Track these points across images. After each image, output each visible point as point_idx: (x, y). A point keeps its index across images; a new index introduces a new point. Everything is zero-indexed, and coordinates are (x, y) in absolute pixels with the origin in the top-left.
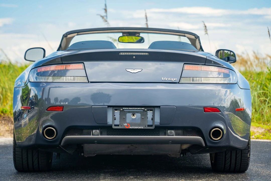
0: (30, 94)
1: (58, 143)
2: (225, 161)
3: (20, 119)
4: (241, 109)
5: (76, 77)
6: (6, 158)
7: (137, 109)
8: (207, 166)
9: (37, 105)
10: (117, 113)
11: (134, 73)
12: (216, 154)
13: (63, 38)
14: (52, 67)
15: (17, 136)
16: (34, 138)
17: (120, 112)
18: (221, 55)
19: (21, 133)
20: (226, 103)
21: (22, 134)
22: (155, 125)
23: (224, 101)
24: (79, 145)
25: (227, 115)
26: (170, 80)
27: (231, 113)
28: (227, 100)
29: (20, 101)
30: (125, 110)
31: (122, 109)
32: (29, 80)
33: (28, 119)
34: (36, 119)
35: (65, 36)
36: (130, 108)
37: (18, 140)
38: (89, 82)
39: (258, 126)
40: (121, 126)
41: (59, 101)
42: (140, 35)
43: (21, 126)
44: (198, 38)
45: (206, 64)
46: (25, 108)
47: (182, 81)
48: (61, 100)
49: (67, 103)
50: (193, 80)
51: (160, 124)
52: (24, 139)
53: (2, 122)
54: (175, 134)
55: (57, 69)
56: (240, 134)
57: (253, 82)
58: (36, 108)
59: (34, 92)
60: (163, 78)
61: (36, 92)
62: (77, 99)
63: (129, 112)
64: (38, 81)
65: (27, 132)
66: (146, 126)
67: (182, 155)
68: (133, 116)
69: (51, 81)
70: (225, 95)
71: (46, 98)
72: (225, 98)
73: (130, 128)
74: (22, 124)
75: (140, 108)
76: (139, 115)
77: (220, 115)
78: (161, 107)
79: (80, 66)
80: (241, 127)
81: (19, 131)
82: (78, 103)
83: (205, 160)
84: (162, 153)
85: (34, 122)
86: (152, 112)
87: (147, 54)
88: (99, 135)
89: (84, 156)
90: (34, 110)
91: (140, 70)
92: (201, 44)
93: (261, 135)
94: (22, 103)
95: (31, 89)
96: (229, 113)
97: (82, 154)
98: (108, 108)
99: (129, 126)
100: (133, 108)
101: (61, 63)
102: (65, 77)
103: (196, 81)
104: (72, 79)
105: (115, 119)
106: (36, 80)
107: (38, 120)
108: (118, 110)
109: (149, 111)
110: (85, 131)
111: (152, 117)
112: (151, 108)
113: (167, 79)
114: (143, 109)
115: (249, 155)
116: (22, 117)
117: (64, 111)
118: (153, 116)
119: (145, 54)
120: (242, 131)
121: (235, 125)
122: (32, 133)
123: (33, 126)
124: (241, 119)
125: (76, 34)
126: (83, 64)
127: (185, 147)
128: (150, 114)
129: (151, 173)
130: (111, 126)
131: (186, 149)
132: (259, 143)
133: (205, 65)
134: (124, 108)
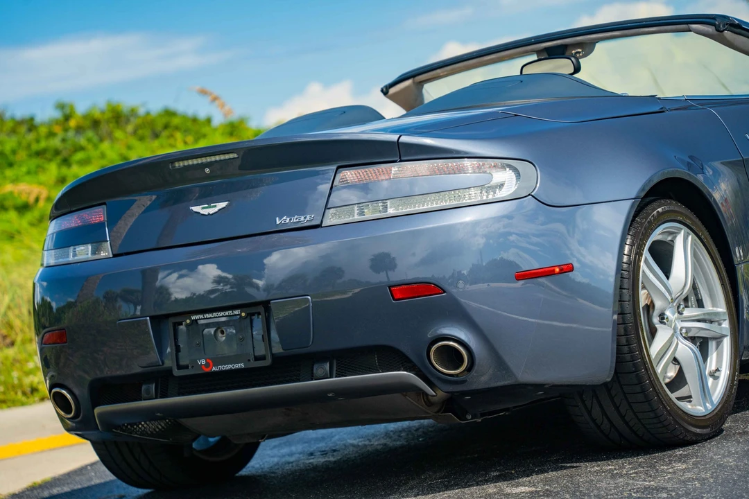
5: (90, 245)
7: (223, 316)
11: (209, 214)
22: (272, 355)
26: (297, 220)
30: (197, 322)
31: (188, 321)
36: (207, 316)
38: (114, 256)
40: (193, 367)
45: (403, 159)
47: (329, 219)
50: (361, 212)
51: (283, 350)
60: (278, 219)
63: (209, 326)
73: (214, 369)
75: (231, 312)
78: (271, 302)
87: (232, 156)
91: (224, 205)
99: (211, 364)
100: (215, 314)
102: (72, 249)
103: (370, 213)
104: (84, 252)
108: (183, 324)
109: (256, 315)
112: (258, 308)
113: (288, 221)
114: (236, 312)
118: (264, 329)
126: (105, 206)
133: (401, 161)
134: (193, 318)
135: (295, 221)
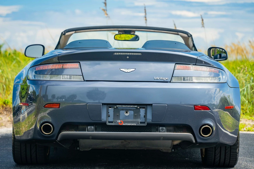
0: (28, 90)
1: (54, 138)
2: (215, 156)
3: (18, 114)
4: (231, 107)
5: (72, 76)
6: (6, 149)
7: (130, 107)
8: (198, 160)
9: (35, 101)
10: (111, 110)
11: (127, 72)
12: (206, 150)
13: (62, 35)
14: (49, 65)
15: (16, 130)
16: (32, 133)
17: (114, 110)
18: (214, 52)
19: (19, 127)
20: (216, 100)
21: (21, 129)
22: (147, 122)
23: (214, 99)
24: (75, 140)
25: (217, 112)
26: (162, 79)
27: (220, 110)
28: (217, 97)
29: (19, 97)
30: (118, 108)
31: (115, 107)
32: (27, 78)
33: (27, 114)
34: (33, 114)
35: (63, 34)
36: (123, 106)
37: (17, 134)
38: (85, 81)
39: (249, 119)
40: (115, 123)
41: (56, 98)
42: (135, 33)
43: (20, 121)
44: (190, 36)
45: (197, 64)
46: (24, 104)
47: (173, 80)
48: (58, 97)
49: (64, 100)
50: (184, 80)
51: (152, 121)
52: (22, 133)
53: (4, 113)
54: (166, 131)
55: (54, 68)
56: (229, 130)
57: (247, 74)
58: (34, 104)
59: (33, 88)
60: (155, 77)
61: (35, 89)
62: (73, 96)
63: (123, 110)
64: (36, 78)
65: (26, 127)
66: (138, 123)
67: (173, 150)
68: (126, 113)
69: (49, 79)
70: (215, 93)
71: (44, 95)
72: (214, 96)
73: (124, 124)
74: (21, 118)
75: (133, 106)
76: (132, 112)
77: (210, 112)
78: (153, 105)
79: (76, 65)
80: (230, 123)
81: (17, 126)
82: (75, 100)
83: (196, 153)
84: (154, 148)
85: (32, 117)
86: (144, 109)
87: (140, 54)
88: (94, 132)
89: (79, 150)
90: (32, 105)
91: (134, 70)
92: (193, 42)
93: (252, 128)
94: (21, 99)
95: (29, 86)
96: (219, 110)
97: (78, 148)
98: (102, 105)
99: (123, 122)
100: (127, 106)
101: (59, 62)
102: (61, 76)
103: (187, 80)
104: (69, 78)
105: (109, 116)
106: (35, 77)
107: (36, 115)
108: (112, 108)
109: (142, 108)
110: (81, 127)
111: (144, 114)
112: (144, 106)
113: (159, 79)
114: (136, 106)
115: (238, 150)
116: (20, 112)
117: (60, 108)
118: (146, 113)
119: (138, 54)
120: (231, 126)
121: (225, 122)
122: (30, 127)
123: (31, 121)
124: (231, 115)
125: (74, 32)
126: (79, 63)
127: (176, 142)
128: (142, 111)
129: (143, 167)
130: (105, 123)
131: (177, 145)
132: (250, 136)
133: (195, 65)
134: (117, 106)
135: (161, 79)
